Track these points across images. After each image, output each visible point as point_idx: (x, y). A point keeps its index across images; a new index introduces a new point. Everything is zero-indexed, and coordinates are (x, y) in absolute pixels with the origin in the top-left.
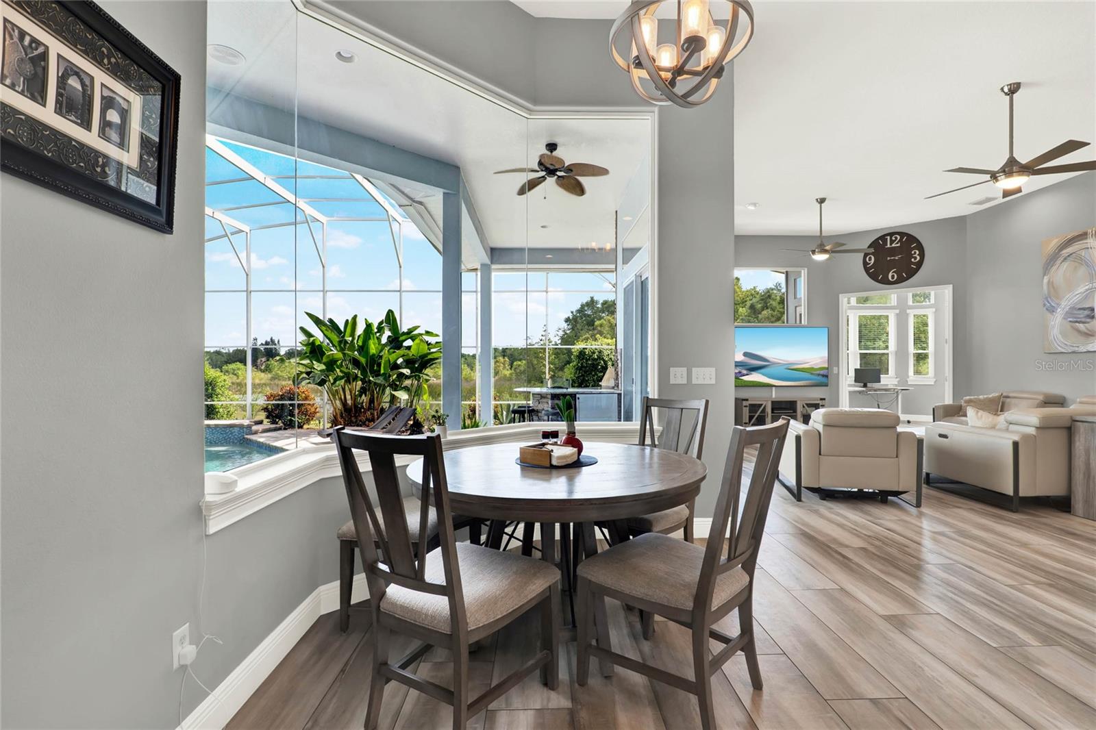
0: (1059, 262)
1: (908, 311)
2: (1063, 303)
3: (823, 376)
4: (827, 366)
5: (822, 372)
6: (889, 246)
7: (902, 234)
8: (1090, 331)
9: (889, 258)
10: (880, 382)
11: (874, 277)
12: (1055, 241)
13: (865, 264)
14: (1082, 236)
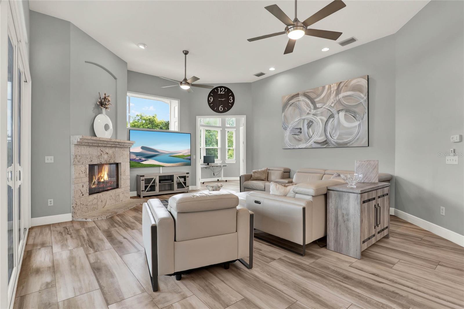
0: (288, 106)
2: (290, 126)
4: (190, 154)
6: (219, 93)
7: (225, 88)
8: (300, 139)
12: (287, 97)
13: (209, 101)
14: (297, 95)
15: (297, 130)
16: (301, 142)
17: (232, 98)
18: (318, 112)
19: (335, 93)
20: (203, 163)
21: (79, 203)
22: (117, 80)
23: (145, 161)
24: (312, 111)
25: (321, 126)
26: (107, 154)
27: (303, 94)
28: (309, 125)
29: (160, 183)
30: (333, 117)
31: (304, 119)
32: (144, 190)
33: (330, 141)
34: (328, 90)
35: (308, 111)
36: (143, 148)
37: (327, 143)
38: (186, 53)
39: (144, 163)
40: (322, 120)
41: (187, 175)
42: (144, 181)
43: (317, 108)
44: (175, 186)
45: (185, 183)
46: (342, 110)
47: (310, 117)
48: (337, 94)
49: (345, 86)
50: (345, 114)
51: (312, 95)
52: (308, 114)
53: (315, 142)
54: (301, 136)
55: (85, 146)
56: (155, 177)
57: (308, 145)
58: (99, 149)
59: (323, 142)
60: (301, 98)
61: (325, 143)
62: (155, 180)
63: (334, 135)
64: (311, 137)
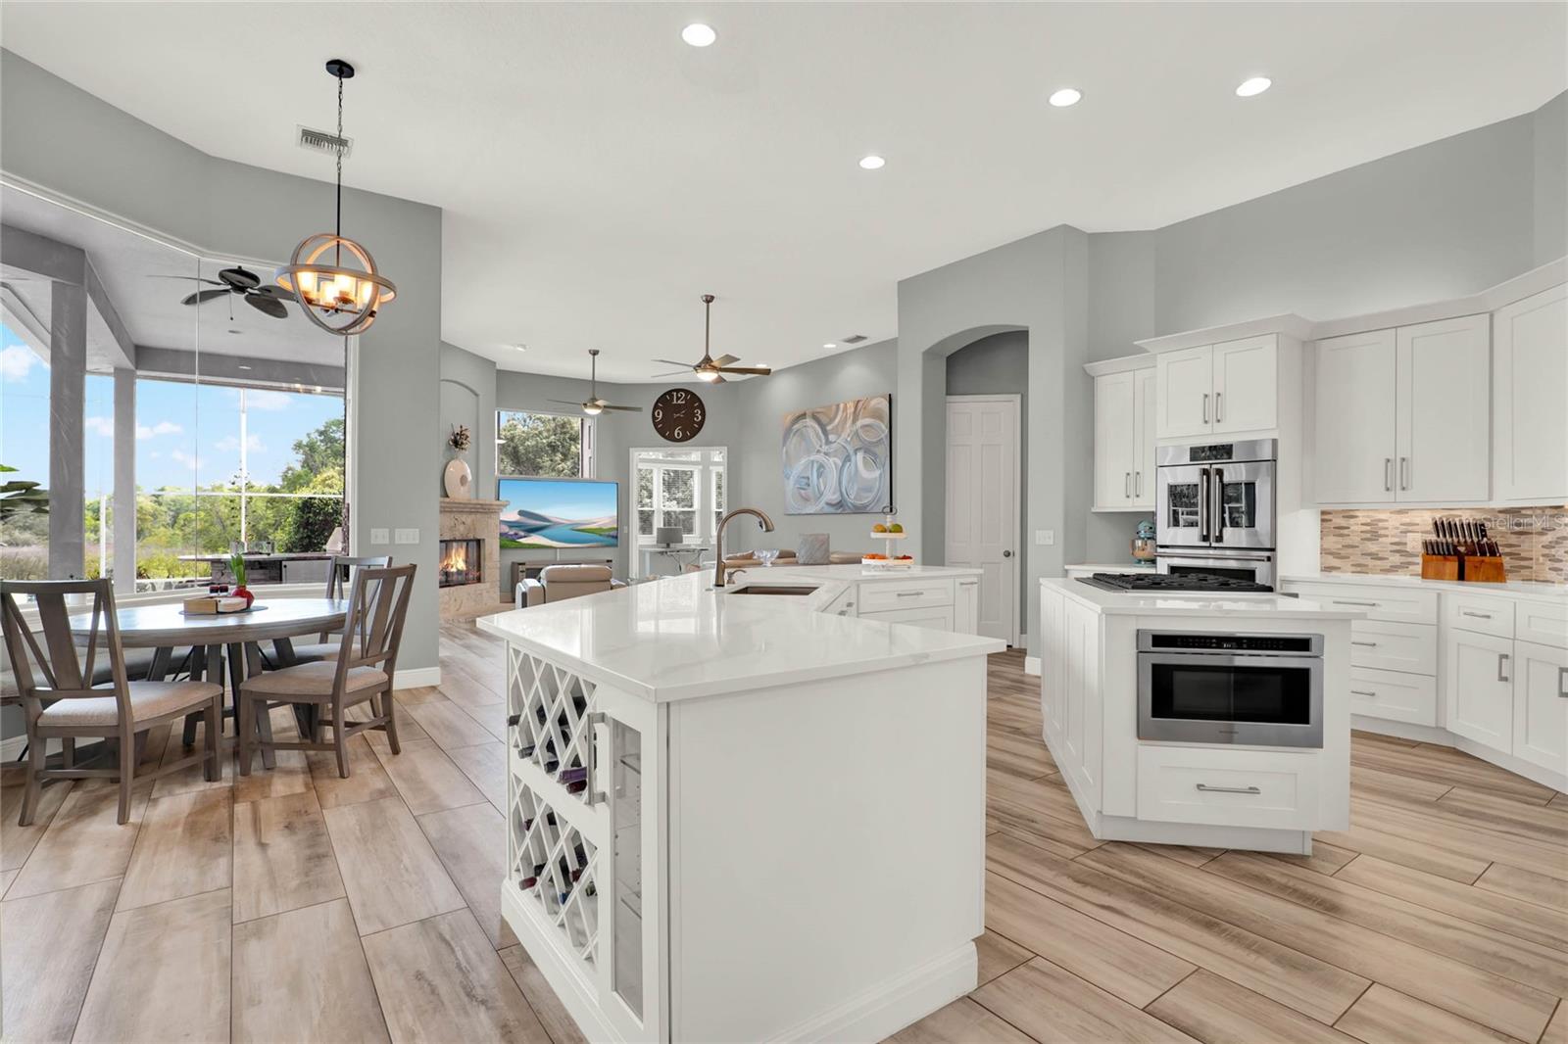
0: (792, 435)
1: (711, 468)
2: (794, 472)
3: (613, 537)
4: (615, 526)
5: (612, 533)
6: (675, 402)
7: (687, 392)
9: (675, 416)
10: (681, 542)
11: (661, 432)
12: (789, 417)
13: (654, 418)
14: (803, 416)
16: (808, 502)
17: (699, 412)
18: (831, 450)
19: (852, 417)
23: (525, 537)
24: (823, 446)
25: (835, 473)
26: (464, 523)
27: (811, 415)
28: (819, 472)
30: (850, 461)
31: (813, 462)
33: (846, 502)
34: (843, 412)
35: (817, 448)
36: (521, 513)
37: (841, 506)
39: (523, 541)
40: (835, 463)
43: (830, 442)
46: (860, 449)
47: (820, 457)
48: (855, 420)
50: (864, 458)
51: (824, 420)
52: (818, 451)
53: (825, 504)
54: (809, 491)
57: (817, 508)
59: (838, 503)
60: (809, 422)
61: (840, 504)
63: (852, 492)
64: (821, 494)
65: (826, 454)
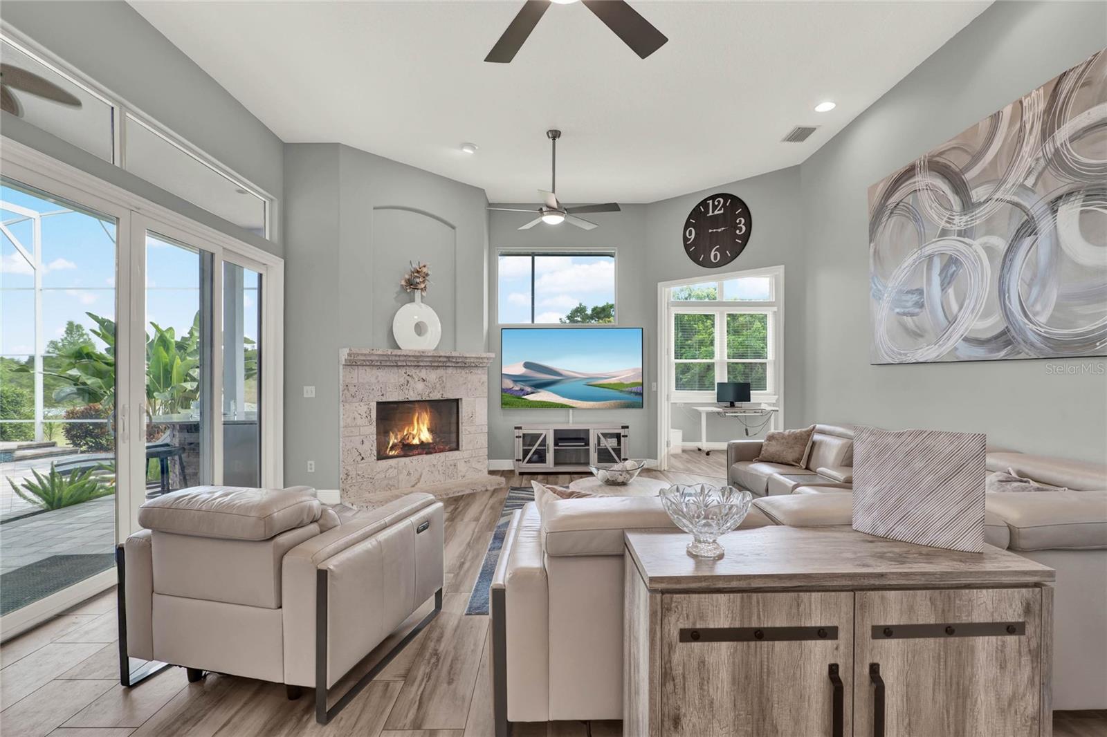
2: (890, 285)
3: (637, 394)
4: (641, 380)
5: (636, 389)
6: (711, 214)
7: (725, 196)
8: (919, 328)
11: (694, 257)
12: (881, 186)
13: (685, 239)
14: (910, 172)
15: (910, 296)
16: (920, 339)
17: (743, 221)
18: (978, 222)
19: (1038, 128)
20: (716, 401)
21: (353, 473)
22: (457, 229)
23: (532, 393)
24: (957, 219)
25: (988, 271)
26: (424, 380)
27: (926, 163)
28: (946, 276)
29: (556, 444)
30: (1034, 232)
31: (930, 258)
32: (521, 458)
33: (1021, 331)
34: (1011, 123)
35: (943, 224)
36: (527, 365)
37: (1008, 343)
38: (555, 135)
39: (530, 397)
40: (989, 250)
41: (623, 432)
42: (521, 439)
43: (973, 204)
44: (594, 456)
45: (618, 451)
46: (1070, 194)
47: (951, 245)
48: (1047, 132)
49: (1083, 85)
50: (1082, 212)
51: (956, 161)
52: (944, 233)
53: (966, 340)
54: (925, 318)
55: (366, 368)
56: (544, 433)
57: (943, 349)
58: (402, 371)
59: (996, 337)
60: (922, 180)
61: (1003, 338)
62: (545, 436)
63: (1038, 307)
64: (952, 321)
65: (961, 233)
